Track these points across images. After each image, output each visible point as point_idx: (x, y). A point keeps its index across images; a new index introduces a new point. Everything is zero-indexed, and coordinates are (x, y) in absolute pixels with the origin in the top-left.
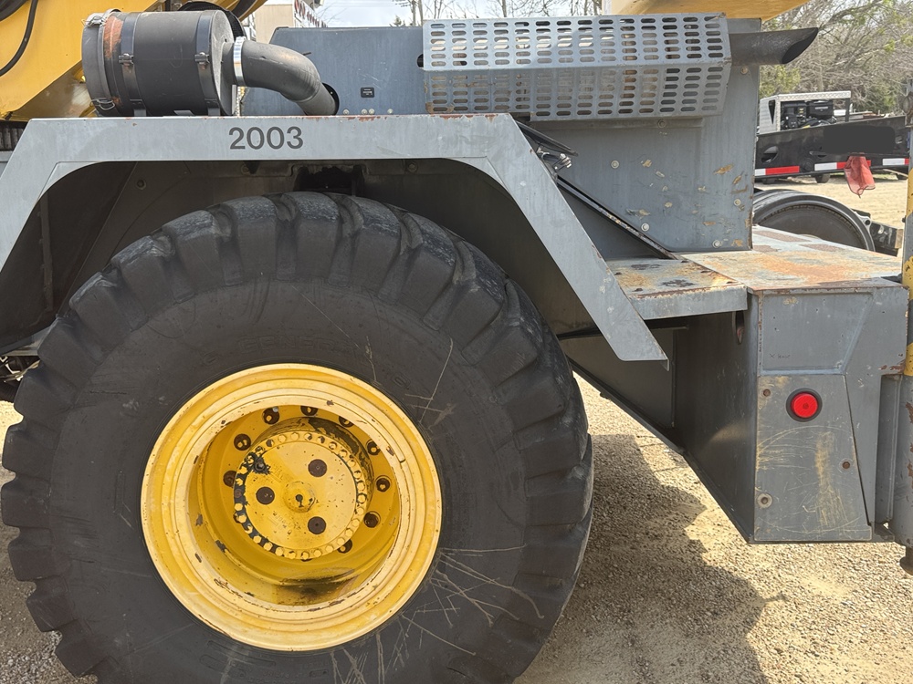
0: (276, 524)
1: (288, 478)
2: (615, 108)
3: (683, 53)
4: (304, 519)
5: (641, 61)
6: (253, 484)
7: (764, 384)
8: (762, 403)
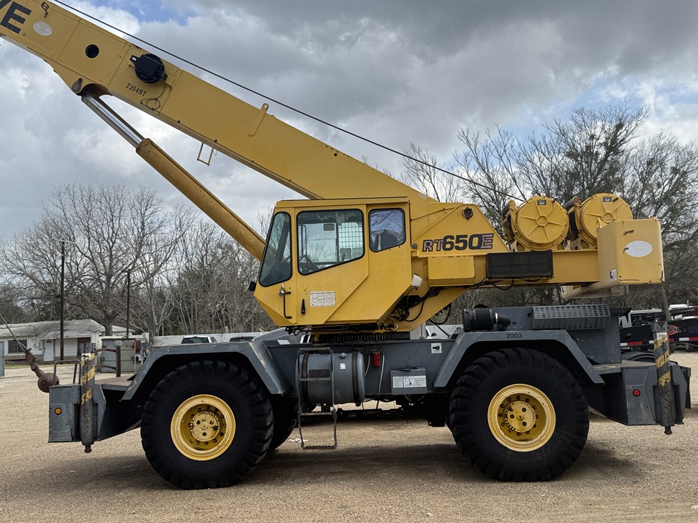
0: (515, 424)
1: (517, 412)
2: (583, 327)
3: (599, 314)
4: (521, 422)
5: (589, 316)
6: (509, 414)
7: (627, 388)
8: (627, 392)
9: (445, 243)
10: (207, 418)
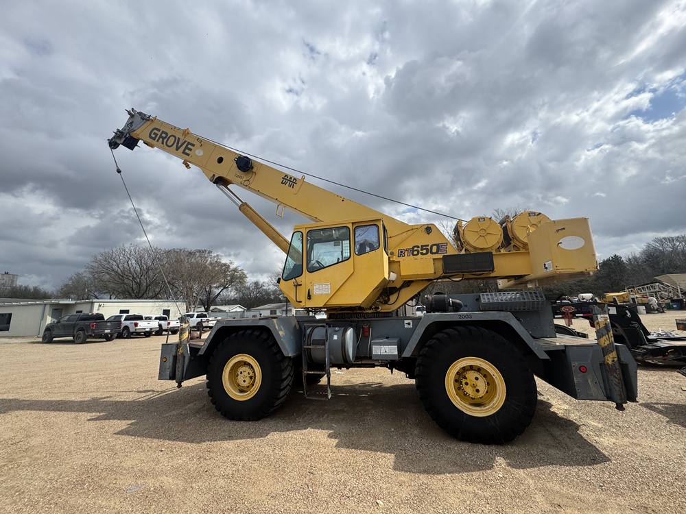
0: (469, 390)
1: (471, 380)
3: (535, 299)
4: (475, 389)
5: (526, 300)
6: (464, 381)
7: (573, 364)
8: (573, 368)
9: (413, 251)
10: (246, 369)
